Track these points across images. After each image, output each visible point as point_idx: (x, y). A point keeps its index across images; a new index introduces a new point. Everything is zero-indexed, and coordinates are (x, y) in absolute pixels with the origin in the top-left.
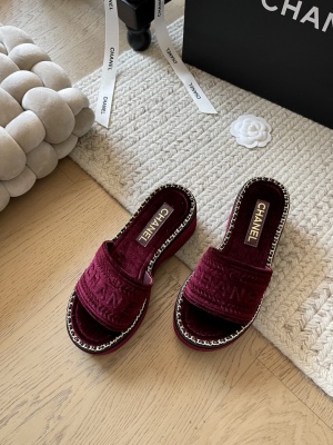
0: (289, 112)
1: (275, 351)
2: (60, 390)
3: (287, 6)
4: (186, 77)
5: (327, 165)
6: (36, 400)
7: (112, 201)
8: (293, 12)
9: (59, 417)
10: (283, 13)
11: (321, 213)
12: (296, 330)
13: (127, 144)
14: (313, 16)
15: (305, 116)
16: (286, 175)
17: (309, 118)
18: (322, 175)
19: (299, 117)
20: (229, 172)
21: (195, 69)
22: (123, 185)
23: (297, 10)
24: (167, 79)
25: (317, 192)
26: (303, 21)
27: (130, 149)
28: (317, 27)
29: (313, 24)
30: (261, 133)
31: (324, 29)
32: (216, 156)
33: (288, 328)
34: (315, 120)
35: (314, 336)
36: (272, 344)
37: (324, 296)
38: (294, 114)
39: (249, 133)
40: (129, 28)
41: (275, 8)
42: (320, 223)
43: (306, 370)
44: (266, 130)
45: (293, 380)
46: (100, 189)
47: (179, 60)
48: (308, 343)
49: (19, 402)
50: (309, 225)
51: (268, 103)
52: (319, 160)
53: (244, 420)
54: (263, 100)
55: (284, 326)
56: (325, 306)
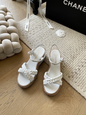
0: (70, 29)
1: (66, 82)
2: (13, 90)
3: (69, 3)
4: (46, 21)
5: (79, 41)
6: (7, 92)
7: (27, 47)
8: (71, 5)
9: (13, 96)
10: (68, 5)
11: (78, 51)
12: (71, 77)
13: (32, 35)
14: (75, 6)
15: (74, 30)
16: (69, 43)
17: (75, 30)
18: (78, 43)
19: (73, 30)
20: (56, 41)
21: (48, 19)
22: (30, 44)
23: (71, 4)
24: (42, 21)
25: (77, 47)
26: (73, 7)
27: (32, 36)
28: (76, 8)
29: (75, 7)
30: (63, 33)
31: (78, 9)
32: (53, 38)
33: (69, 77)
34: (76, 31)
35: (75, 79)
36: (65, 81)
37: (78, 70)
38: (71, 29)
39: (60, 33)
40: (33, 9)
41: (67, 4)
42: (77, 53)
43: (73, 86)
44: (64, 33)
45: (70, 89)
46: (25, 45)
47: (45, 17)
48: (74, 80)
49: (3, 92)
50: (75, 54)
51: (65, 27)
52: (77, 40)
53: (58, 98)
54: (64, 26)
55: (68, 76)
56: (78, 72)
